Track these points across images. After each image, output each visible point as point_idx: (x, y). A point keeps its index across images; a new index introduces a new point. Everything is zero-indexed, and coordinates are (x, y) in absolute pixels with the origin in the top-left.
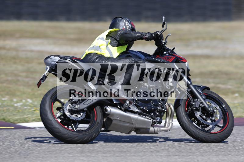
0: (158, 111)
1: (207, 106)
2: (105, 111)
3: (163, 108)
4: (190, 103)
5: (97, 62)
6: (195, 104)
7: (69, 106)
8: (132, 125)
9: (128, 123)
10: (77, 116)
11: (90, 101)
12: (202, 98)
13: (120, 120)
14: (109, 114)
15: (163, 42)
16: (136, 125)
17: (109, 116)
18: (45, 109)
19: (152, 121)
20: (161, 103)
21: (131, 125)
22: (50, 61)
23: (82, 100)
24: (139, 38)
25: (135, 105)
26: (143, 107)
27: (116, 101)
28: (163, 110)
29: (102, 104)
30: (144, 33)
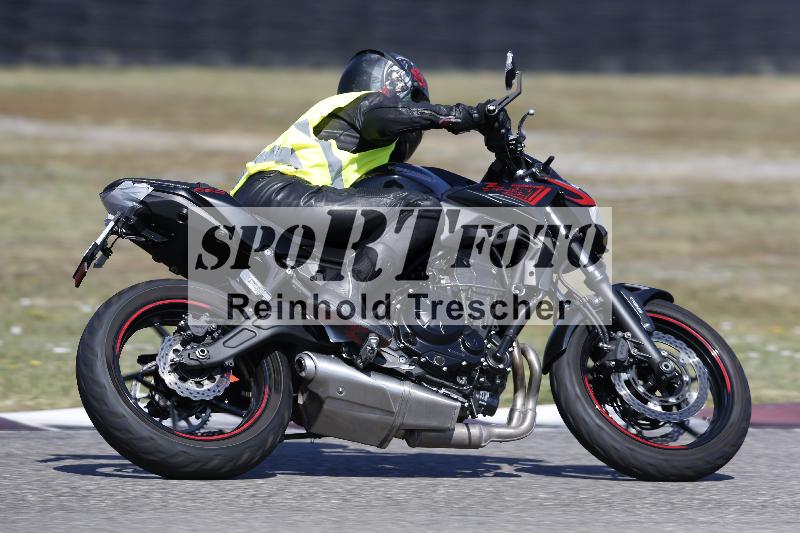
0: (481, 369)
1: (655, 356)
2: (296, 367)
3: (499, 360)
4: (598, 343)
5: (279, 204)
6: (613, 348)
7: (176, 351)
8: (393, 418)
9: (378, 412)
10: (203, 385)
11: (245, 335)
12: (641, 328)
13: (347, 401)
14: (310, 378)
15: (511, 137)
16: (404, 417)
17: (312, 387)
19: (459, 404)
20: (493, 343)
21: (388, 418)
22: (120, 197)
23: (220, 331)
24: (424, 122)
25: (400, 349)
26: (432, 358)
27: (336, 336)
28: (501, 366)
29: (287, 344)
30: (445, 106)
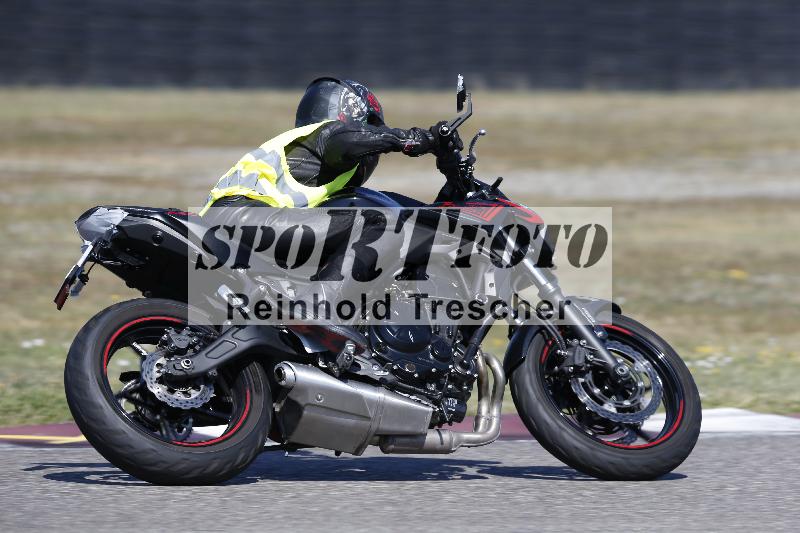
0: (450, 376)
1: (611, 362)
2: (276, 377)
3: (466, 367)
4: (556, 350)
6: (571, 354)
7: (159, 365)
8: (368, 424)
9: (353, 417)
10: (190, 395)
11: (226, 346)
12: (595, 335)
13: (326, 408)
14: (290, 386)
15: (463, 160)
16: (379, 422)
17: (292, 395)
18: (81, 373)
19: (431, 410)
20: (459, 351)
21: (365, 423)
22: (95, 223)
23: (201, 344)
25: (373, 358)
26: (403, 366)
27: (311, 347)
28: (468, 373)
29: (266, 356)
30: (403, 130)
